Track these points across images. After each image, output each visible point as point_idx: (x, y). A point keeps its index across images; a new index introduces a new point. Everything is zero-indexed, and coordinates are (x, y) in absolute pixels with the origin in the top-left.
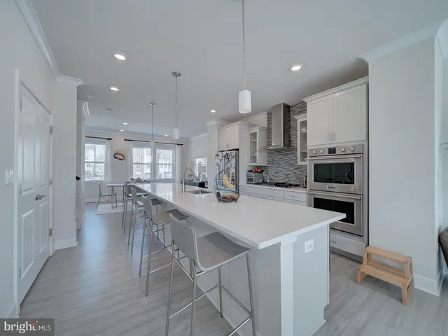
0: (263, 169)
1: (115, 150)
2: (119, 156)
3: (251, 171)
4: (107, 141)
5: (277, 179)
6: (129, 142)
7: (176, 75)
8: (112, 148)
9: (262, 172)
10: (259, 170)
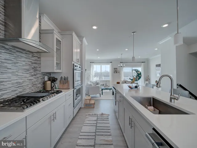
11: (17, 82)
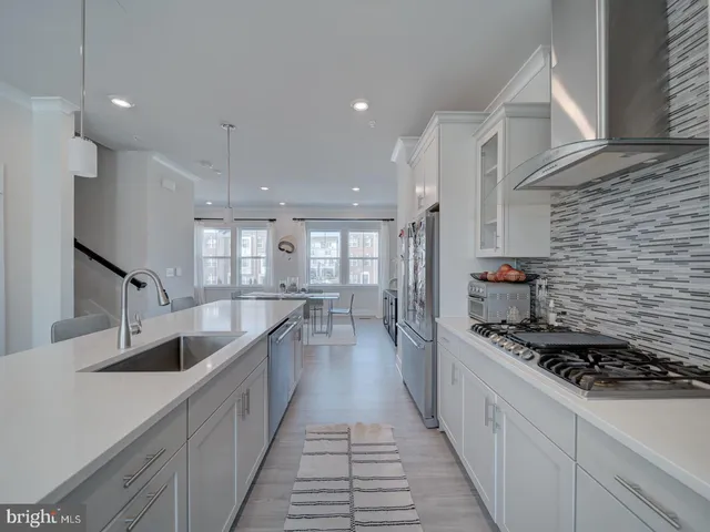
0: (534, 270)
1: (282, 237)
2: (285, 247)
3: (484, 279)
4: (268, 223)
6: (300, 222)
8: (276, 234)
9: (529, 280)
10: (513, 275)
11: (633, 295)
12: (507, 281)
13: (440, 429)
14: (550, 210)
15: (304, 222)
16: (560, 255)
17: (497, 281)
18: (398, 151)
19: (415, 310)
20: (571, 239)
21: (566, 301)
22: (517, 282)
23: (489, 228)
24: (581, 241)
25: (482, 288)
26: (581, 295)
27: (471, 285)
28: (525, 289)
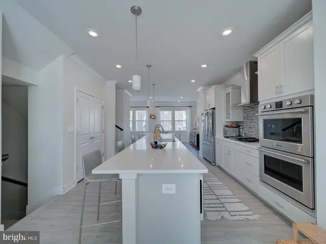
1: (151, 113)
2: (153, 117)
3: (227, 126)
4: (146, 108)
5: (250, 133)
7: (149, 66)
8: (149, 112)
9: (238, 127)
10: (234, 125)
12: (233, 127)
13: (217, 165)
14: (242, 110)
15: (159, 108)
16: (245, 121)
17: (230, 127)
18: (200, 89)
19: (208, 136)
20: (247, 117)
21: (246, 131)
22: (235, 127)
23: (228, 114)
24: (249, 118)
25: (227, 129)
26: (249, 129)
27: (224, 128)
28: (237, 129)
